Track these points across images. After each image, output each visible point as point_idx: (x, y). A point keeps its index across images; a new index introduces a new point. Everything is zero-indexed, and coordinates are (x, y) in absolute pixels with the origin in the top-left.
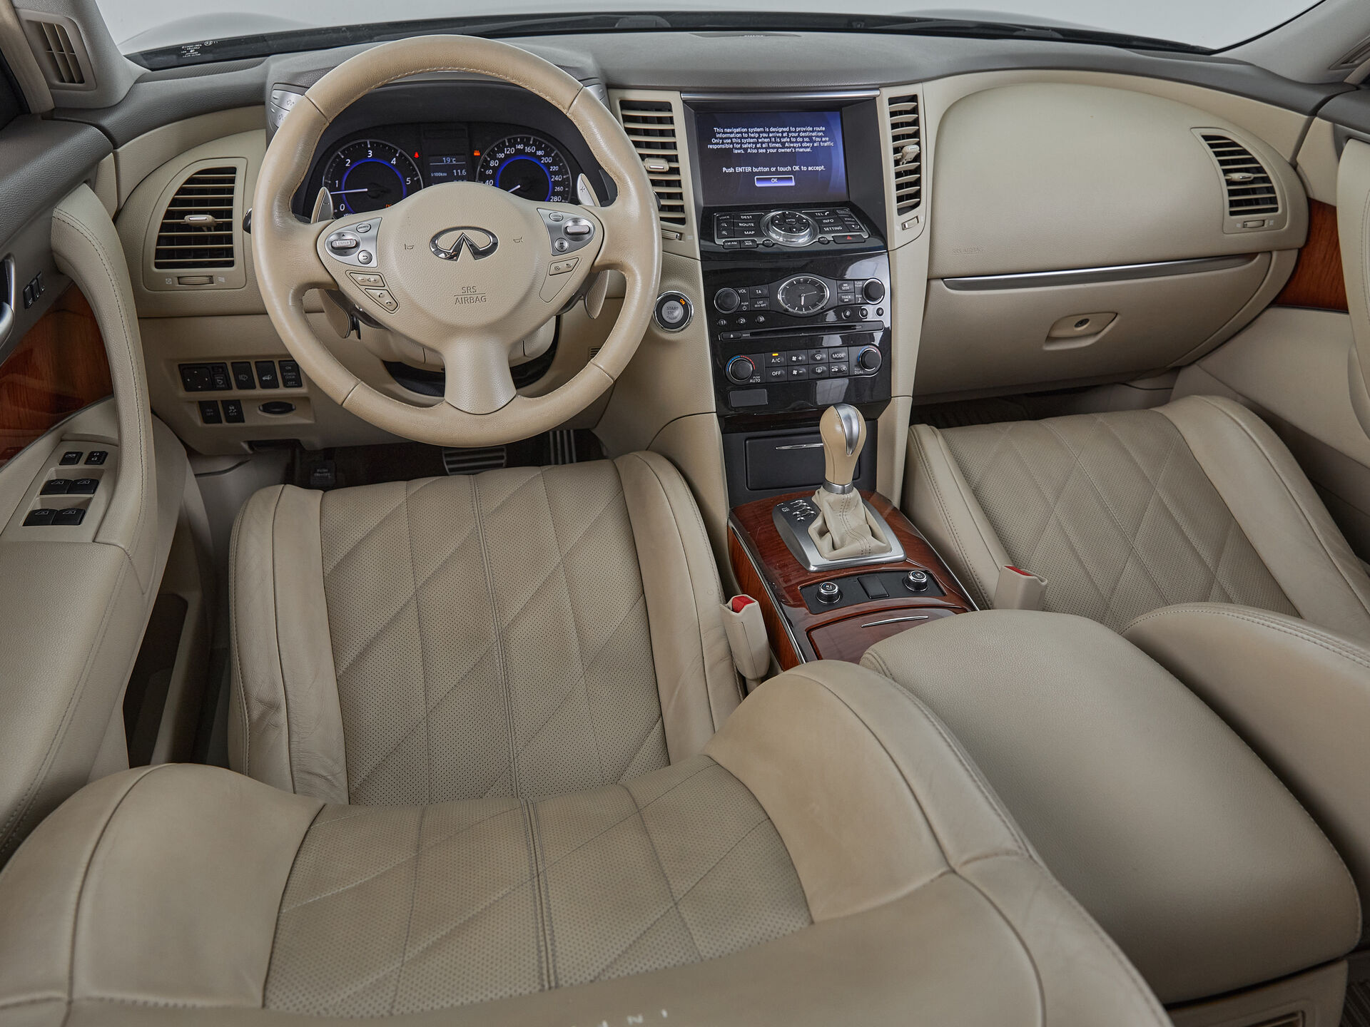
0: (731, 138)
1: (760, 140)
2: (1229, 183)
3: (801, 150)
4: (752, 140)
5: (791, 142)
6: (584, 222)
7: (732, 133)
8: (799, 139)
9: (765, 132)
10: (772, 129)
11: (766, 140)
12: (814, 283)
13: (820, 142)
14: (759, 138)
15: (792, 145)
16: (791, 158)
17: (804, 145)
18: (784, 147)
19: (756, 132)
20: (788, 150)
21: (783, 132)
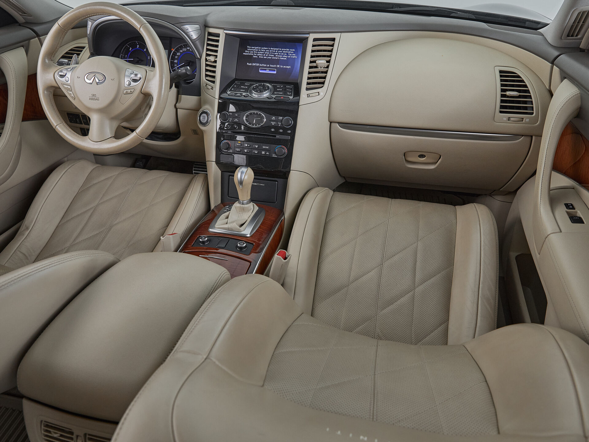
0: (253, 51)
1: (265, 53)
2: (502, 96)
3: (282, 59)
4: (262, 53)
5: (278, 55)
6: (139, 76)
7: (254, 49)
8: (282, 54)
9: (268, 50)
10: (271, 49)
11: (268, 53)
12: (260, 115)
13: (291, 56)
14: (265, 52)
15: (278, 56)
16: (277, 62)
17: (284, 56)
18: (275, 57)
19: (264, 49)
20: (276, 58)
21: (276, 50)
